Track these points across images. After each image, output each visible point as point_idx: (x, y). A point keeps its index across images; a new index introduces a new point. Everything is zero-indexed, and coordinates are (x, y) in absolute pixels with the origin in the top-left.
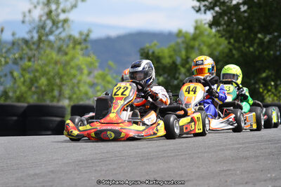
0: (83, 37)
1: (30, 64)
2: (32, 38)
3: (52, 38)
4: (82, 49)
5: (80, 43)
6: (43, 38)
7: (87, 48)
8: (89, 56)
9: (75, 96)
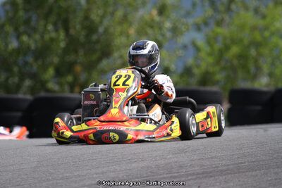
1: (219, 30)
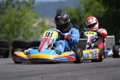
0: (31, 2)
2: (3, 2)
3: (13, 2)
4: (31, 9)
5: (29, 6)
6: (9, 2)
7: (33, 8)
8: (35, 12)
9: (26, 35)
